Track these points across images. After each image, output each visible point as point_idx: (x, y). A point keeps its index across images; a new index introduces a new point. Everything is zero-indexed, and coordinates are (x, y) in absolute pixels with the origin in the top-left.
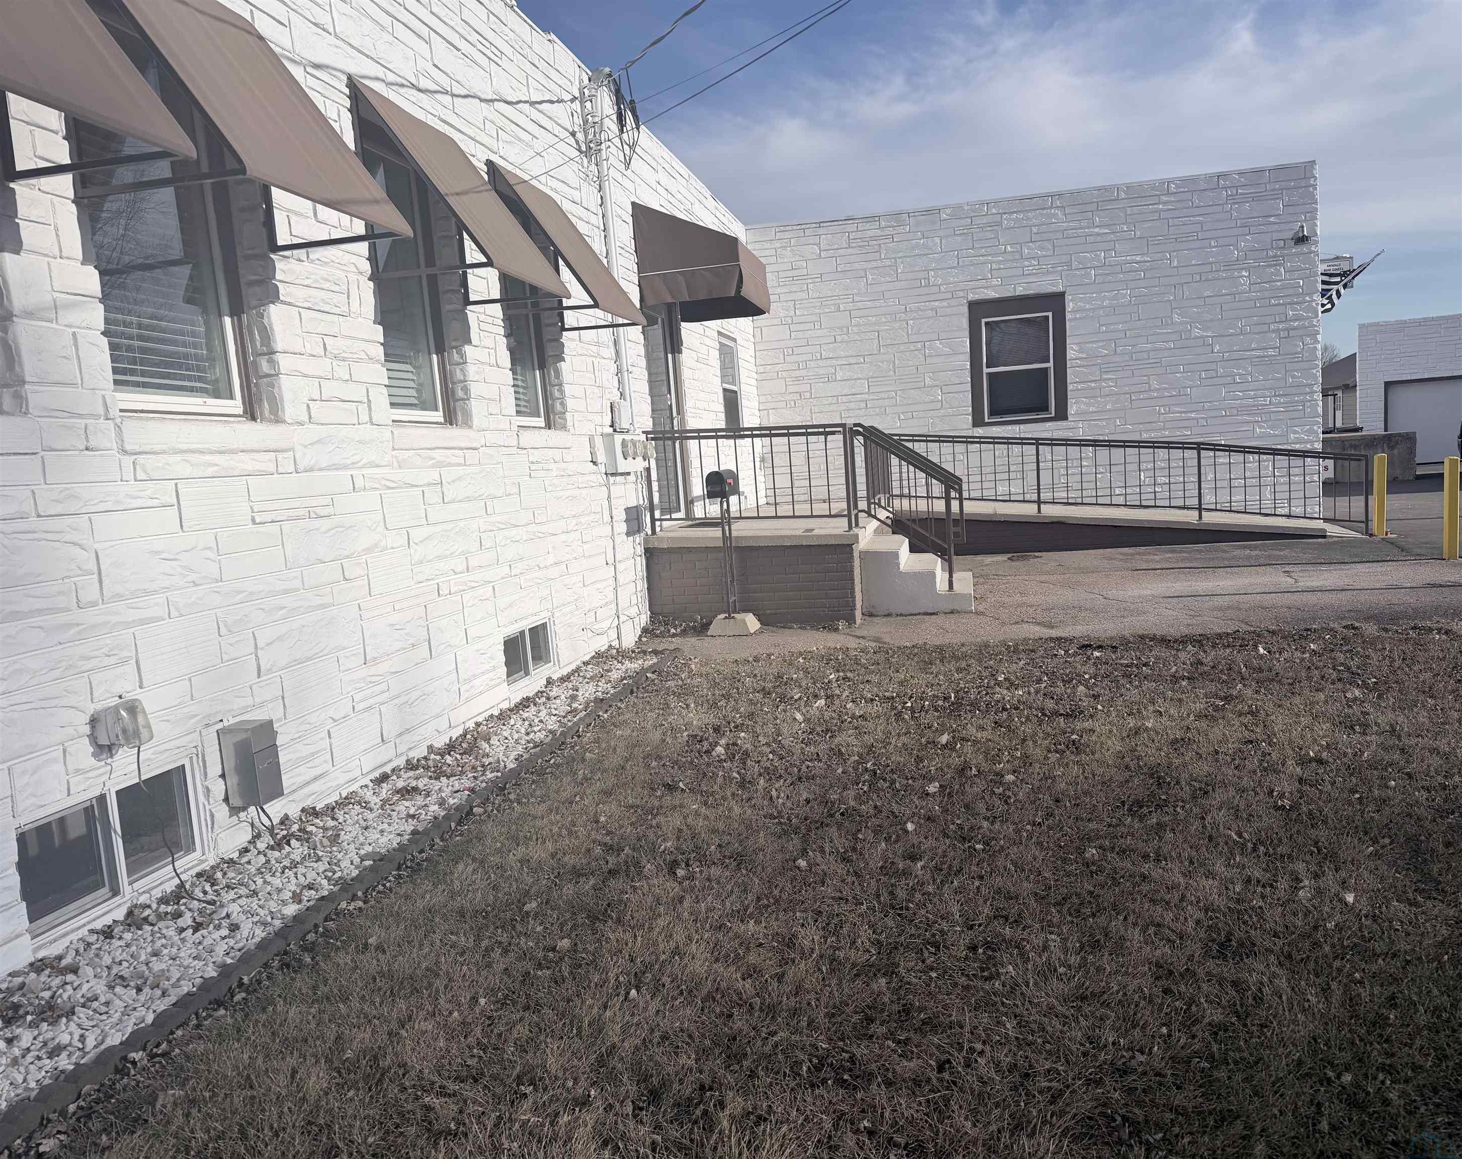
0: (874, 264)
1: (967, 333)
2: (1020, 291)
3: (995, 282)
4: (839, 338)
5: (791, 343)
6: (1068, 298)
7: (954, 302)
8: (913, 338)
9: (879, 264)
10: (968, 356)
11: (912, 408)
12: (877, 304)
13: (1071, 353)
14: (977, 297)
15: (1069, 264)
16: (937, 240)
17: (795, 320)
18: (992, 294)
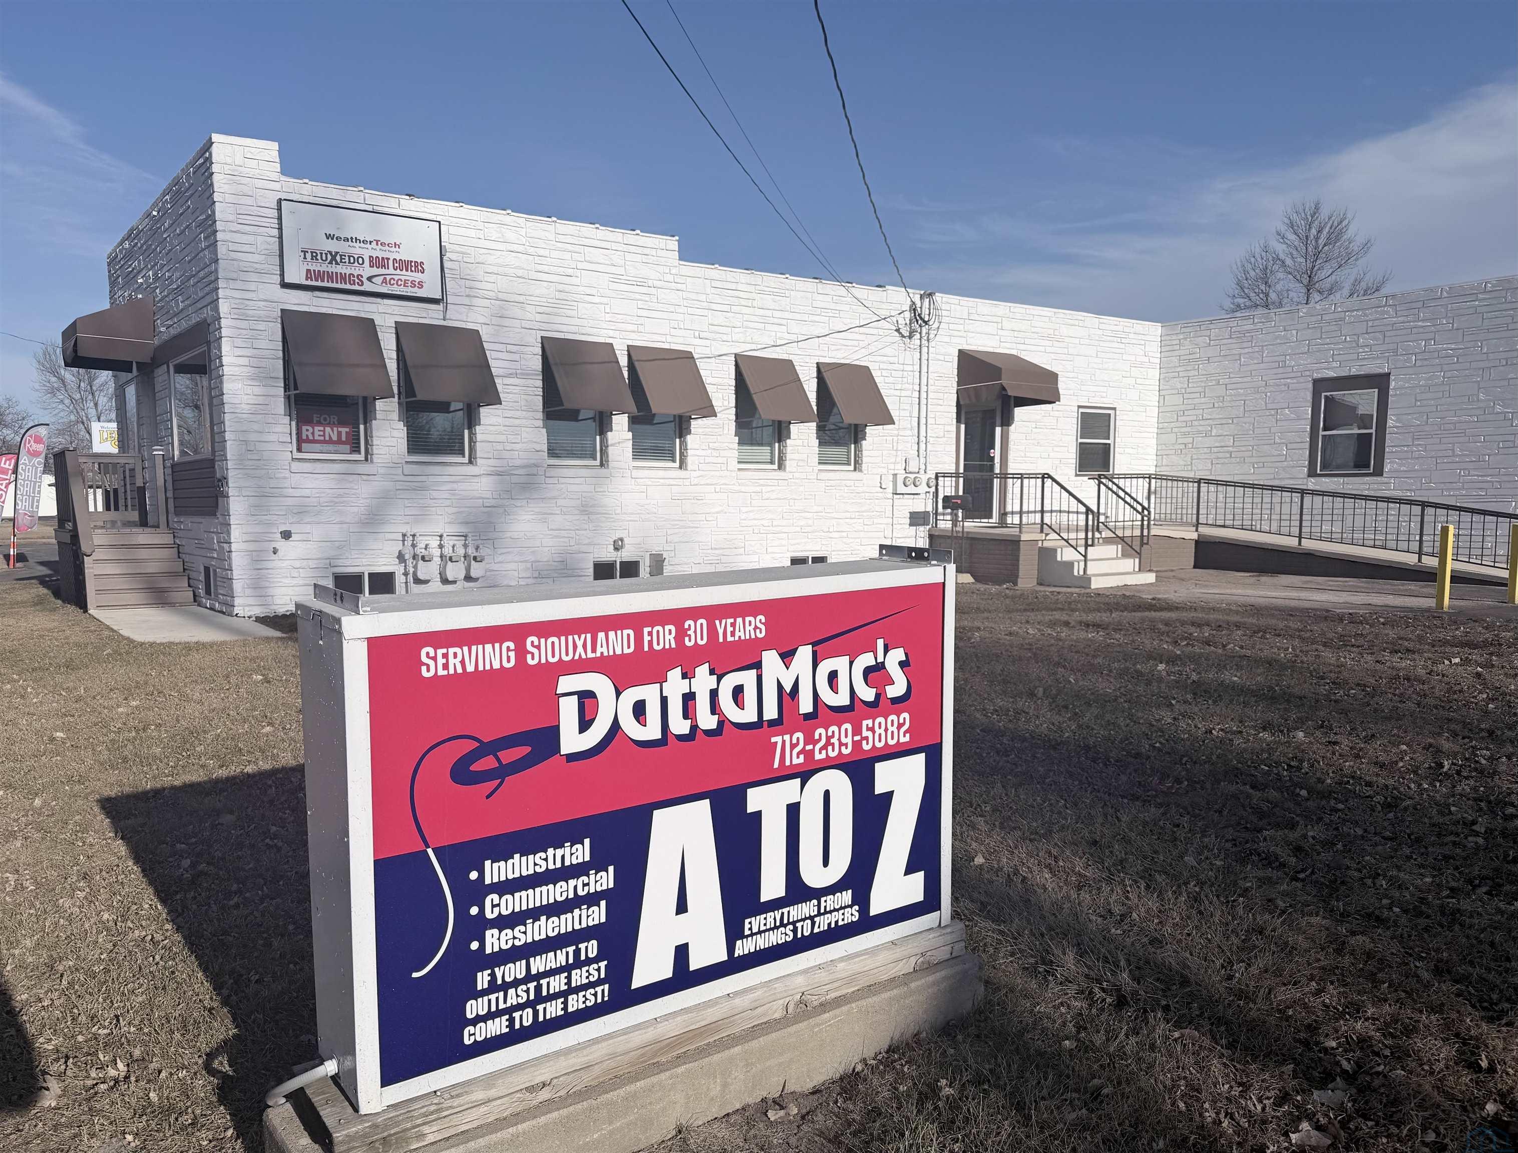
0: (1247, 350)
1: (1310, 404)
2: (1354, 371)
3: (1334, 364)
4: (1216, 405)
5: (1183, 407)
6: (1392, 378)
7: (1302, 380)
8: (1270, 406)
9: (1250, 350)
10: (1309, 422)
11: (1263, 460)
12: (1245, 380)
13: (1390, 423)
14: (1320, 376)
15: (1395, 351)
16: (1294, 332)
17: (1188, 390)
18: (1332, 374)
